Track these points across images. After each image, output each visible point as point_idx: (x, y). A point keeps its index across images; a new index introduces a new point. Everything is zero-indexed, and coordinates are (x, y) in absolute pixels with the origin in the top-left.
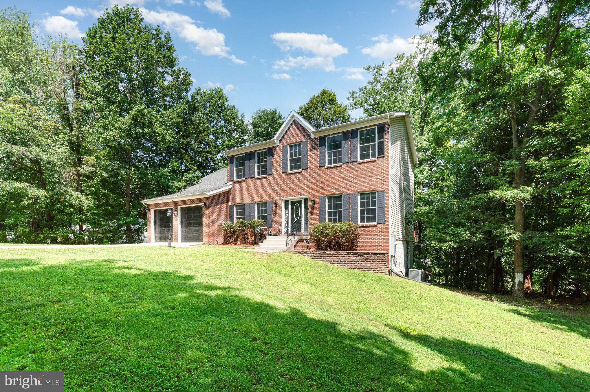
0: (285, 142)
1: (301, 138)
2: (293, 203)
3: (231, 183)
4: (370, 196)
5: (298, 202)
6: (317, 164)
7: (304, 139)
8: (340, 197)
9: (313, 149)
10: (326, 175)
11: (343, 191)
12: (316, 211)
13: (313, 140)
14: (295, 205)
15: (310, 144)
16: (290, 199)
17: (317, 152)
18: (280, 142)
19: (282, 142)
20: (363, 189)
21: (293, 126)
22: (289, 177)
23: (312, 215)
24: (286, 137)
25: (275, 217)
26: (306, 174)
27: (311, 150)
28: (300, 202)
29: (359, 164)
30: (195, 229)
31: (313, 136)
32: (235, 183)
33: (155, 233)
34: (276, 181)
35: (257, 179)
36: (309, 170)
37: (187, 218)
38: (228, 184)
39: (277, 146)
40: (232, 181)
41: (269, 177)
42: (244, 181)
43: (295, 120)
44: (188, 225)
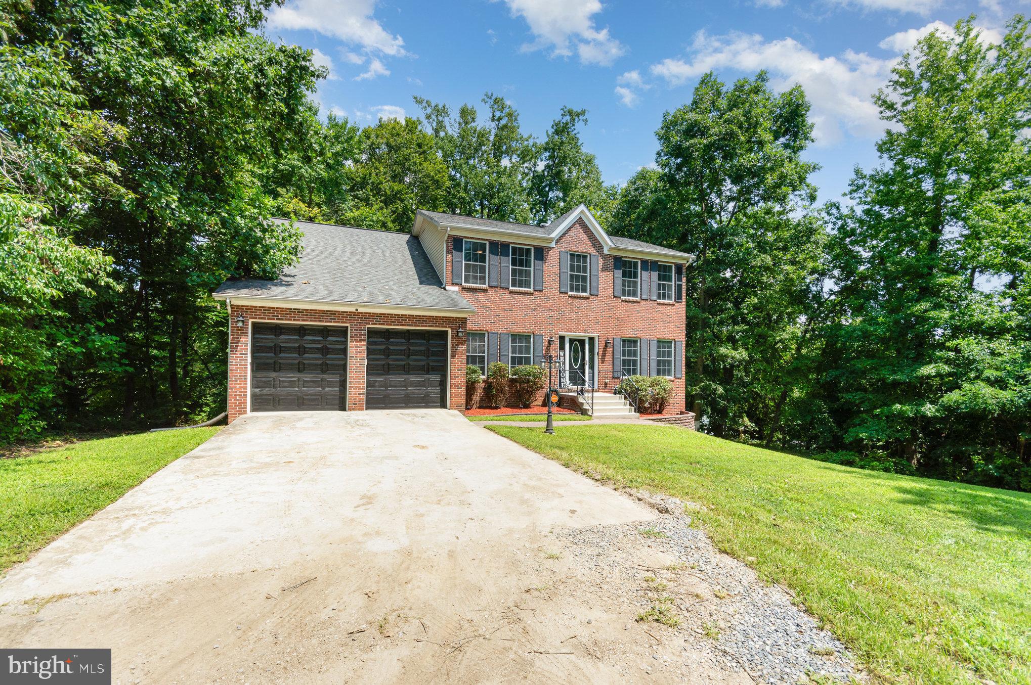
0: (565, 246)
1: (585, 247)
2: (572, 341)
3: (456, 288)
4: (667, 345)
5: (579, 340)
6: (610, 292)
7: (593, 251)
8: (635, 342)
9: (605, 269)
10: (622, 309)
11: (639, 334)
12: (608, 358)
13: (605, 257)
14: (578, 345)
15: (601, 261)
16: (569, 335)
17: (610, 274)
18: (556, 243)
19: (560, 245)
20: (661, 336)
21: (577, 226)
22: (570, 300)
23: (603, 362)
24: (567, 238)
26: (595, 303)
27: (603, 271)
28: (582, 342)
29: (658, 304)
30: (413, 378)
31: (605, 251)
32: (464, 289)
33: (253, 386)
34: (550, 304)
35: (512, 292)
36: (599, 298)
37: (387, 353)
38: (447, 288)
39: (551, 248)
40: (457, 284)
41: (536, 294)
42: (485, 291)
43: (580, 218)
44: (387, 370)
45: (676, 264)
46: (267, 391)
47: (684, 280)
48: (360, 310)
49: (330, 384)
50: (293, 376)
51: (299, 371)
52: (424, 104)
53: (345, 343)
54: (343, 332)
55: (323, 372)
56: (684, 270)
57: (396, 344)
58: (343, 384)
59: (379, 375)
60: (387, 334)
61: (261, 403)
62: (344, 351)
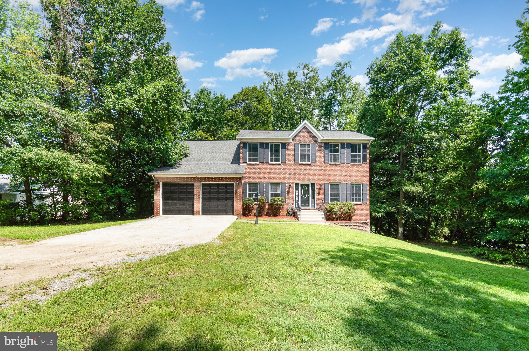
0: (297, 141)
1: (309, 140)
2: (302, 186)
3: (245, 164)
4: (358, 186)
5: (306, 185)
6: (322, 161)
7: (313, 142)
8: (338, 185)
9: (319, 150)
10: (329, 169)
11: (340, 181)
12: (322, 193)
13: (319, 144)
14: (305, 187)
15: (317, 146)
16: (300, 183)
17: (322, 152)
18: (293, 140)
20: (354, 181)
21: (304, 130)
22: (300, 166)
23: (319, 195)
24: (298, 137)
25: (288, 195)
26: (314, 167)
27: (318, 150)
28: (308, 186)
29: (351, 165)
30: (220, 203)
31: (319, 141)
32: (248, 164)
33: (163, 206)
34: (290, 168)
35: (270, 164)
36: (316, 164)
37: (210, 193)
38: (241, 164)
39: (290, 143)
40: (245, 163)
41: (282, 165)
42: (258, 164)
43: (305, 126)
44: (210, 199)
45: (363, 144)
46: (167, 207)
47: (368, 151)
48: (198, 176)
49: (189, 205)
50: (176, 202)
51: (178, 200)
52: (270, 75)
53: (193, 189)
54: (193, 185)
55: (186, 200)
56: (368, 146)
57: (214, 189)
58: (193, 205)
59: (207, 201)
60: (210, 185)
61: (166, 212)
62: (193, 192)
